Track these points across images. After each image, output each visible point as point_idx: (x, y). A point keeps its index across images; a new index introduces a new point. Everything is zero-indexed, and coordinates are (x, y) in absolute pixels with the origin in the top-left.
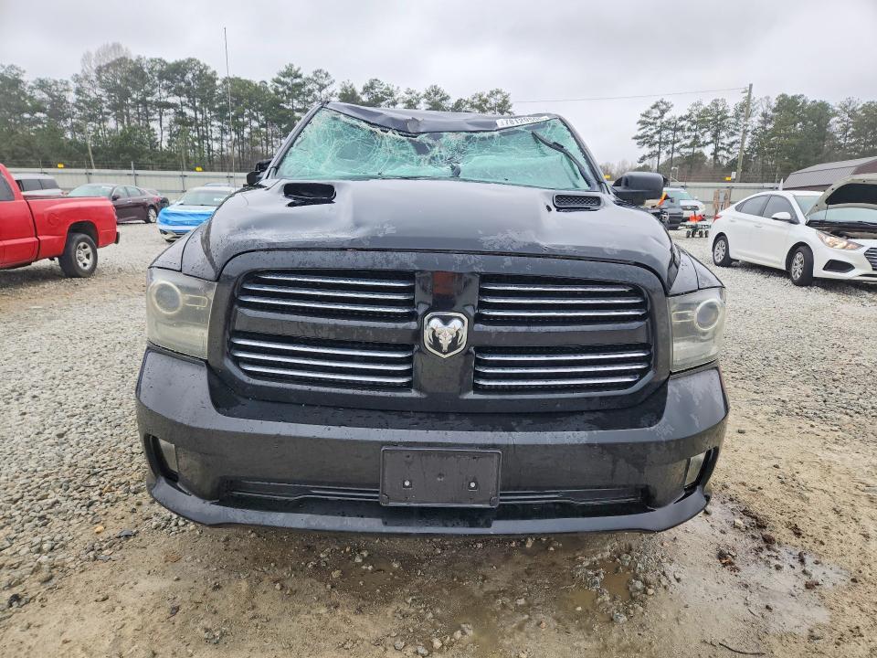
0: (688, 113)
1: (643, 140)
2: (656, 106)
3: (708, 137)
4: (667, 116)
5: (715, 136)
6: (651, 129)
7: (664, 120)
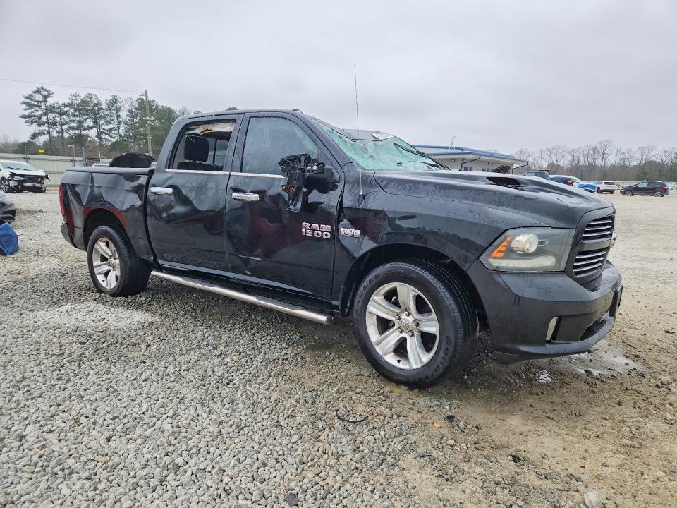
0: (70, 102)
1: (31, 119)
2: (38, 91)
3: (90, 123)
4: (50, 101)
5: (95, 122)
6: (37, 111)
7: (48, 104)
